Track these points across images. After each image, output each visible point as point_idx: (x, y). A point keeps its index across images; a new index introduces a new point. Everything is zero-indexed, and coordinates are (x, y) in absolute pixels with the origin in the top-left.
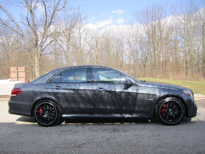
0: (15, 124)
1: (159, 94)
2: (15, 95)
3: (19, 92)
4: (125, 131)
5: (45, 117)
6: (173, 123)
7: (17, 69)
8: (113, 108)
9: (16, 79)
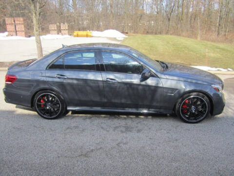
0: (15, 113)
1: (184, 87)
2: (10, 83)
3: (14, 79)
4: (139, 131)
5: (48, 109)
6: (195, 121)
7: (14, 21)
8: (129, 102)
9: (14, 33)
